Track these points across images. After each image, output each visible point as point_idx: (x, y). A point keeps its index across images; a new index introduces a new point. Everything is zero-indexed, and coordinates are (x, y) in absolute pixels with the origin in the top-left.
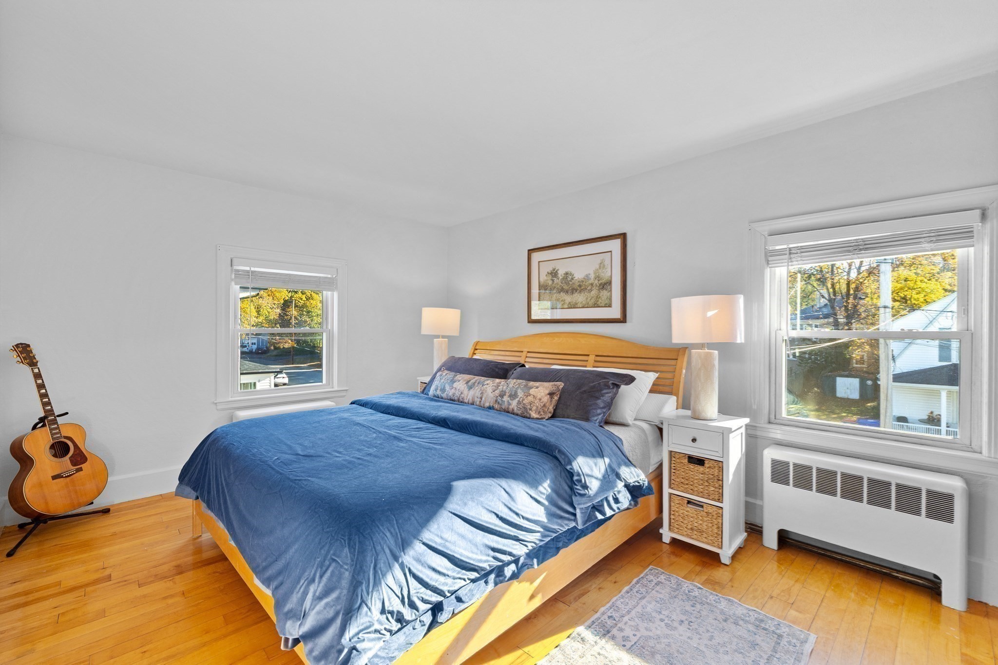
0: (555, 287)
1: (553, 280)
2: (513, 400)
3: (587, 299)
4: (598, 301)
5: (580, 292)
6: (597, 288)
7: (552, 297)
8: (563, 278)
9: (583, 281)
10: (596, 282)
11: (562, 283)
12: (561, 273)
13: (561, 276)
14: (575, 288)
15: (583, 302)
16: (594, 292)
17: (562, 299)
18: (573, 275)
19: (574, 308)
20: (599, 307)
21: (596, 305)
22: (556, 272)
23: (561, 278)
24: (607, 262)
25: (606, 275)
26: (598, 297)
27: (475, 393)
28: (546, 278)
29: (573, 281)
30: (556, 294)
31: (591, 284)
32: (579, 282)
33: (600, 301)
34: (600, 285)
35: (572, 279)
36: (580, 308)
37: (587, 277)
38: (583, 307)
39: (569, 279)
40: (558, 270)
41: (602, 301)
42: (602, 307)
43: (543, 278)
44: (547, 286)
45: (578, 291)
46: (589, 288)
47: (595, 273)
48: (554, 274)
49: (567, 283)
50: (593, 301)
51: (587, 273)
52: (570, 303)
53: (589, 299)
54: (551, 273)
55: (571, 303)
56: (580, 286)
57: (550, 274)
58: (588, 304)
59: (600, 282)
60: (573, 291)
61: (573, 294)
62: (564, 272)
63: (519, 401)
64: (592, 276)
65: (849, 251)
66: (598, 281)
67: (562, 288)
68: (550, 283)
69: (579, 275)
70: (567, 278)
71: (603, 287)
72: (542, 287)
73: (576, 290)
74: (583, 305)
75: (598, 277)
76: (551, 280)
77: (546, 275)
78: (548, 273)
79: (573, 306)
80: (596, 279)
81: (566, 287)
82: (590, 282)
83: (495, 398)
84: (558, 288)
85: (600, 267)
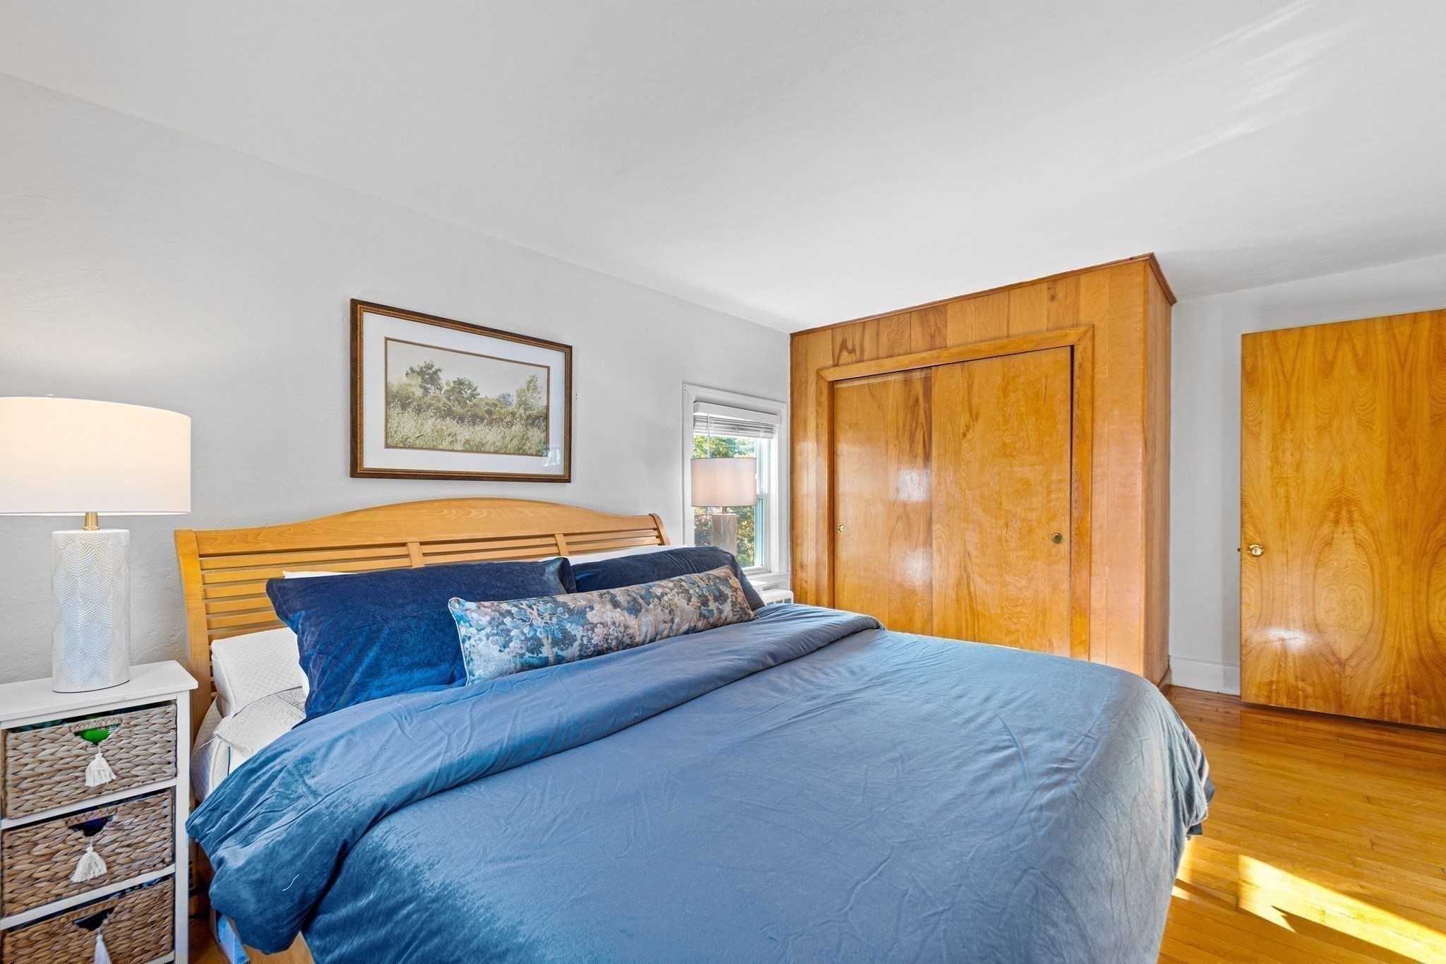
0: (430, 405)
1: (426, 390)
2: (723, 603)
3: (504, 438)
4: (525, 444)
5: (490, 423)
6: (523, 422)
7: (422, 425)
8: (452, 390)
9: (496, 405)
10: (521, 411)
11: (449, 399)
12: (447, 378)
13: (447, 384)
14: (480, 414)
15: (497, 444)
16: (517, 428)
17: (450, 430)
18: (475, 389)
19: (477, 452)
20: (527, 454)
21: (520, 451)
22: (436, 372)
23: (446, 388)
24: (541, 383)
25: (539, 404)
26: (524, 438)
27: (656, 615)
28: (405, 380)
29: (474, 401)
30: (433, 419)
31: (512, 413)
32: (487, 404)
33: (528, 444)
34: (528, 418)
35: (473, 396)
36: (489, 452)
37: (504, 399)
38: (496, 452)
39: (465, 396)
40: (439, 370)
41: (532, 445)
42: (532, 455)
43: (398, 378)
44: (409, 398)
45: (485, 421)
46: (508, 419)
47: (519, 396)
48: (429, 375)
49: (463, 403)
50: (515, 442)
51: (505, 391)
52: (467, 442)
53: (508, 438)
54: (421, 373)
55: (471, 443)
56: (489, 412)
57: (418, 373)
58: (506, 447)
59: (528, 413)
60: (475, 419)
61: (474, 424)
62: (455, 379)
63: (732, 601)
64: (514, 400)
65: (734, 429)
66: (525, 410)
67: (450, 409)
68: (419, 392)
69: (488, 392)
70: (460, 392)
71: (534, 422)
72: (395, 399)
73: (482, 419)
74: (496, 449)
75: (524, 404)
76: (421, 386)
77: (407, 374)
78: (412, 370)
79: (478, 449)
80: (520, 406)
81: (457, 409)
82: (510, 409)
83: (698, 611)
84: (438, 409)
85: (528, 387)
